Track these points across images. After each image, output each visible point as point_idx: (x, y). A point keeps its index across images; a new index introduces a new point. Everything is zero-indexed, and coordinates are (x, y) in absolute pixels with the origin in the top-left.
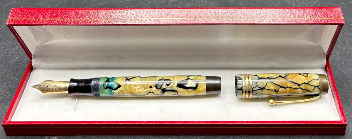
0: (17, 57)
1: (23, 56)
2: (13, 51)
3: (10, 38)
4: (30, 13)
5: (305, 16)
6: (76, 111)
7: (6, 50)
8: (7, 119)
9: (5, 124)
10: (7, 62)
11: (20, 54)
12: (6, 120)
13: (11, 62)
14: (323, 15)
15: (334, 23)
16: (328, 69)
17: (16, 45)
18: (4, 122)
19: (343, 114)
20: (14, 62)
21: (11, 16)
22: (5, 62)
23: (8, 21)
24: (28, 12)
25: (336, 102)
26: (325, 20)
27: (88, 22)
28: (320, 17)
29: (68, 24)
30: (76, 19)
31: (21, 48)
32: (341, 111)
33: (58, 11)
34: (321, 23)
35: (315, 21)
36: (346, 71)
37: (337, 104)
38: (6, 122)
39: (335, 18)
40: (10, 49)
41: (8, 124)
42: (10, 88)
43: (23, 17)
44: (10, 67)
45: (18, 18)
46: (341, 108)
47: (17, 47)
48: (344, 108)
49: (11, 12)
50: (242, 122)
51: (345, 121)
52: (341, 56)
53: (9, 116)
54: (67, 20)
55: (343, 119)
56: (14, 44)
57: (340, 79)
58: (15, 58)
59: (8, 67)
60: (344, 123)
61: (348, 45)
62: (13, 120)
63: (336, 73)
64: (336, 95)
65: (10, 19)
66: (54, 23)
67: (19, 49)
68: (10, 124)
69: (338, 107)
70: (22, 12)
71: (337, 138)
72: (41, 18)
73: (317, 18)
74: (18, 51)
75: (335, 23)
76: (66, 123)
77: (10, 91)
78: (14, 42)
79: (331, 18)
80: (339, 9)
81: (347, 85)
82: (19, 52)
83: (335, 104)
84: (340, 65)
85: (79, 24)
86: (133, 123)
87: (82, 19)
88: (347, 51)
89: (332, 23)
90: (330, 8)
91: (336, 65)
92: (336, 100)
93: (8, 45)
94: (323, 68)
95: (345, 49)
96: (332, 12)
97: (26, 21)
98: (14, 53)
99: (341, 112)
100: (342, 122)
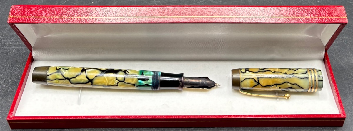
0: (15, 48)
1: (20, 47)
2: (10, 42)
3: (6, 28)
4: (31, 11)
5: (309, 15)
6: (80, 104)
7: (3, 41)
8: (12, 114)
9: (10, 119)
10: (5, 53)
11: (17, 45)
12: (10, 115)
13: (9, 54)
14: (327, 14)
15: (337, 22)
16: (326, 61)
17: (13, 36)
18: (9, 117)
19: (342, 108)
20: (12, 54)
21: (12, 13)
22: (3, 54)
23: (9, 19)
24: (29, 9)
25: (335, 95)
26: (329, 19)
27: (92, 20)
28: (323, 16)
29: (71, 22)
30: (79, 17)
31: (17, 39)
32: (340, 104)
33: (60, 9)
34: (325, 22)
35: (319, 20)
36: (342, 62)
37: (336, 97)
38: (11, 117)
39: (339, 17)
40: (7, 40)
41: (12, 119)
42: (11, 82)
43: (24, 15)
44: (8, 59)
45: (19, 15)
46: (340, 102)
47: (14, 38)
48: (342, 99)
49: (12, 9)
50: (245, 116)
51: (344, 114)
52: (337, 45)
53: (13, 111)
54: (70, 18)
55: (342, 113)
56: (11, 34)
57: (338, 70)
58: (13, 49)
59: (7, 60)
60: (343, 116)
61: (344, 34)
62: (16, 115)
63: (333, 63)
64: (335, 88)
65: (11, 17)
66: (57, 21)
67: (16, 39)
68: (15, 119)
69: (337, 100)
70: (23, 9)
71: (336, 129)
72: (43, 16)
73: (321, 17)
74: (15, 42)
75: (339, 22)
76: (72, 118)
77: (10, 85)
78: (11, 32)
79: (335, 17)
80: (343, 8)
81: (344, 75)
82: (17, 43)
83: (334, 96)
84: (337, 55)
85: (83, 22)
86: (138, 117)
87: (85, 17)
88: (344, 41)
89: (336, 22)
90: (334, 7)
91: (333, 56)
92: (335, 93)
93: (4, 36)
94: (321, 60)
95: (341, 39)
96: (336, 11)
97: (28, 19)
98: (11, 44)
99: (340, 106)
100: (341, 115)
